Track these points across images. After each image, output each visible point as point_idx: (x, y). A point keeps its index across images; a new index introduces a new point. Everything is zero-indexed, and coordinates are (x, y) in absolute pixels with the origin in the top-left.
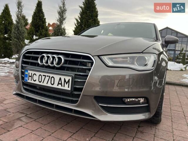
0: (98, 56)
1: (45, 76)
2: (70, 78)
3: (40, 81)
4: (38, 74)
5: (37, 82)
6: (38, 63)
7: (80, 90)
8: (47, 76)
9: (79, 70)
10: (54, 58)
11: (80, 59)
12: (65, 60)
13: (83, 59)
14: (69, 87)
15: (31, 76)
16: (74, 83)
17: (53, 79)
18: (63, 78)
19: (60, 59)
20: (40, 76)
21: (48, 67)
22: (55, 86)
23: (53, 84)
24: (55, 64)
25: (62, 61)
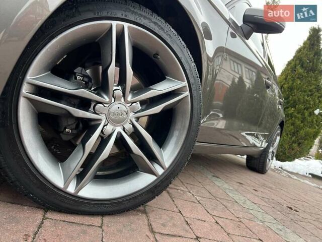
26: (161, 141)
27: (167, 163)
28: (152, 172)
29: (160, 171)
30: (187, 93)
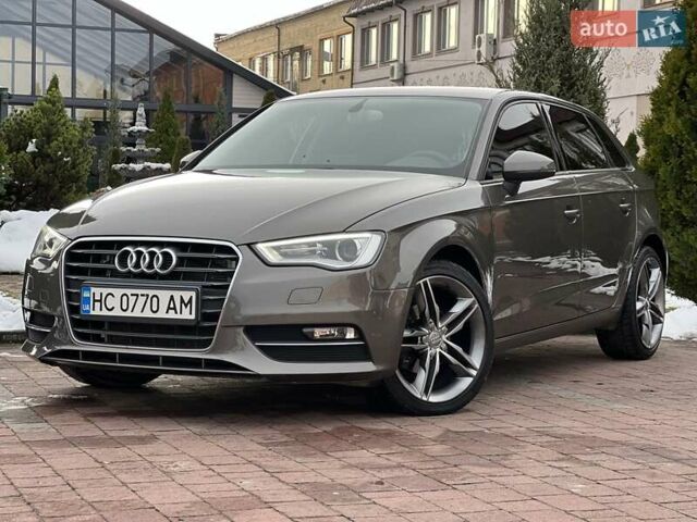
0: (249, 245)
1: (137, 295)
2: (193, 294)
3: (125, 308)
4: (118, 292)
5: (117, 312)
6: (116, 269)
7: (215, 317)
8: (142, 295)
9: (210, 276)
10: (152, 254)
11: (211, 252)
12: (179, 258)
13: (217, 252)
14: (191, 313)
15: (100, 301)
16: (202, 303)
17: (155, 299)
18: (177, 295)
19: (167, 256)
20: (125, 298)
21: (142, 275)
22: (161, 314)
23: (155, 312)
24: (157, 267)
25: (172, 260)
26: (468, 350)
27: (478, 366)
28: (469, 375)
29: (474, 373)
30: (477, 305)
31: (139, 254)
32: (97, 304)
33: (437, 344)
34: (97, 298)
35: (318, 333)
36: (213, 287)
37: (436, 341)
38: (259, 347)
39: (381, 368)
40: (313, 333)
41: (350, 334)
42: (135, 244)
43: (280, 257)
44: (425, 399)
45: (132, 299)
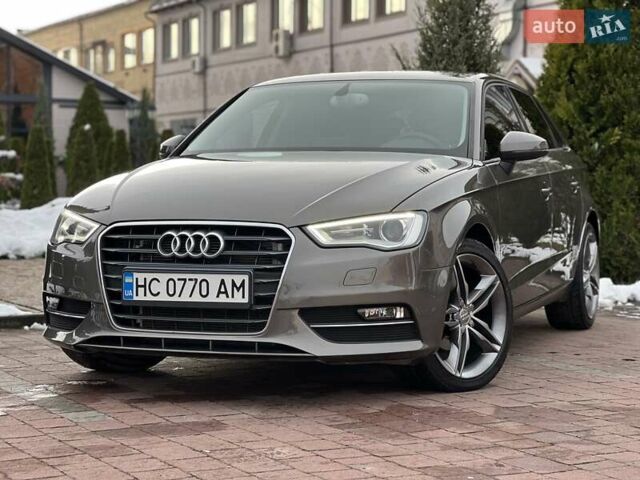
0: (300, 227)
1: (185, 280)
2: (246, 277)
3: (171, 293)
4: (164, 277)
5: (163, 297)
6: (159, 254)
7: (269, 300)
8: (190, 280)
9: (261, 259)
11: (260, 235)
12: (226, 242)
13: (265, 235)
14: (243, 297)
15: (144, 286)
16: (254, 286)
17: (204, 284)
18: (228, 279)
19: (214, 240)
20: (171, 283)
21: (188, 260)
22: (212, 298)
23: (205, 296)
24: (203, 252)
25: (220, 244)
27: (501, 341)
28: (495, 351)
29: (498, 348)
30: (498, 282)
31: (183, 238)
32: (141, 290)
33: (466, 320)
34: (141, 283)
35: (368, 312)
36: (266, 270)
37: (465, 318)
38: (313, 329)
39: (427, 346)
40: (364, 313)
41: (400, 313)
42: (177, 228)
43: (331, 239)
44: (458, 375)
45: (179, 284)
